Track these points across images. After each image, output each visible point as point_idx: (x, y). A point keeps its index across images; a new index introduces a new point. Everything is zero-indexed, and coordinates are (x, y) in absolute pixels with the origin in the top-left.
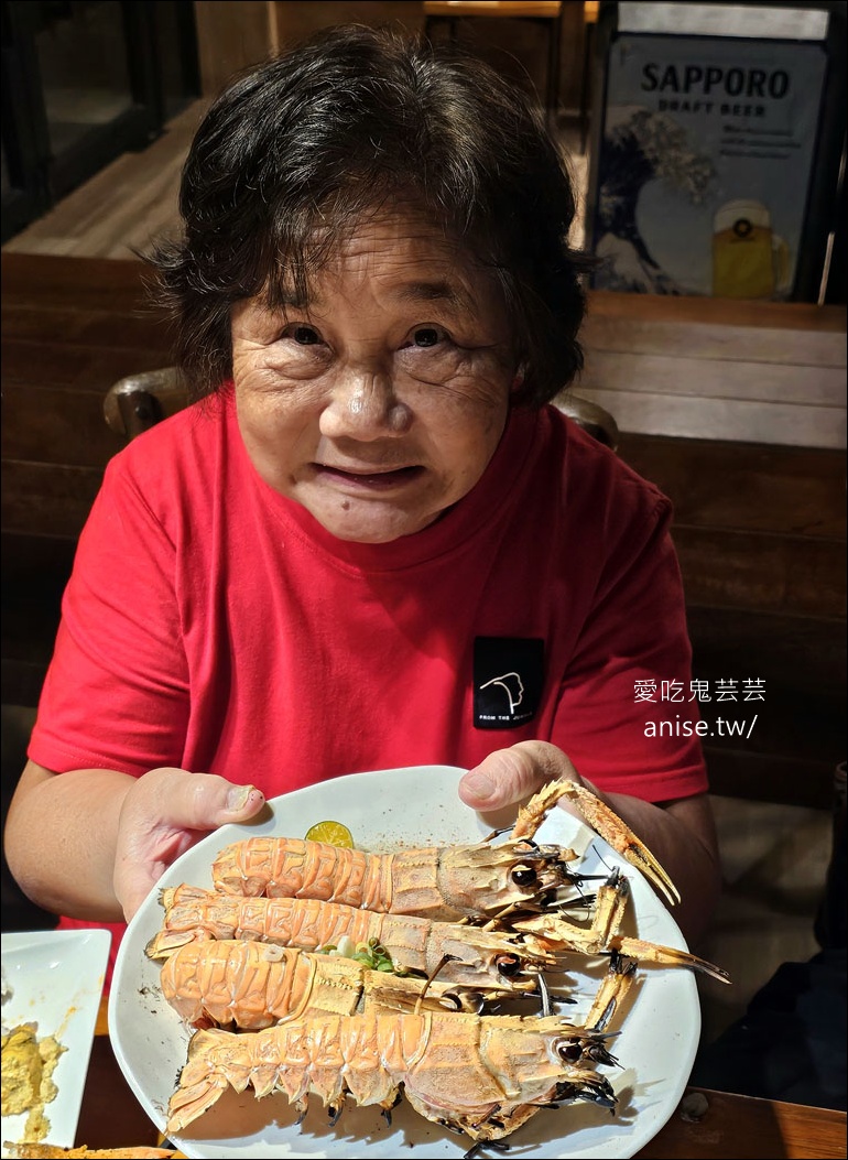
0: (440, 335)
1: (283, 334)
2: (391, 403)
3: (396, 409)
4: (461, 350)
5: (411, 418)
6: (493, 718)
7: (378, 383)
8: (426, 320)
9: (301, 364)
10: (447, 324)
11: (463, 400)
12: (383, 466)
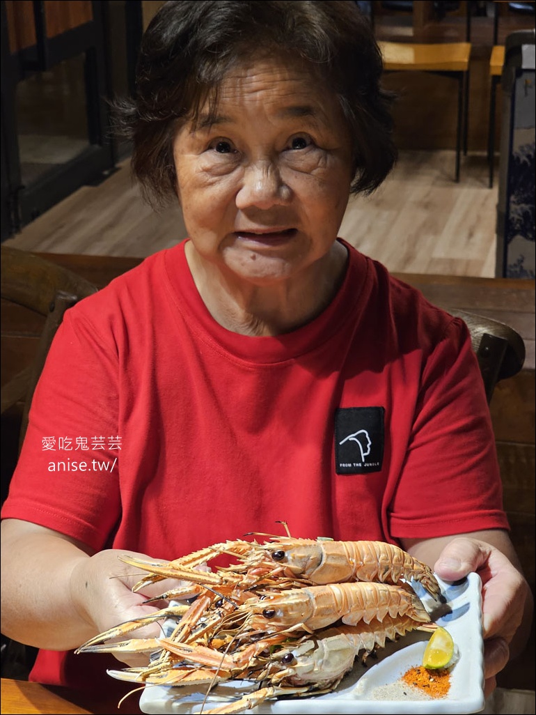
0: (308, 141)
1: (209, 147)
2: (280, 183)
3: (282, 188)
4: (322, 151)
5: (292, 194)
6: (350, 465)
7: (271, 172)
8: (299, 130)
9: (223, 165)
10: (313, 133)
11: (322, 183)
12: (276, 227)
